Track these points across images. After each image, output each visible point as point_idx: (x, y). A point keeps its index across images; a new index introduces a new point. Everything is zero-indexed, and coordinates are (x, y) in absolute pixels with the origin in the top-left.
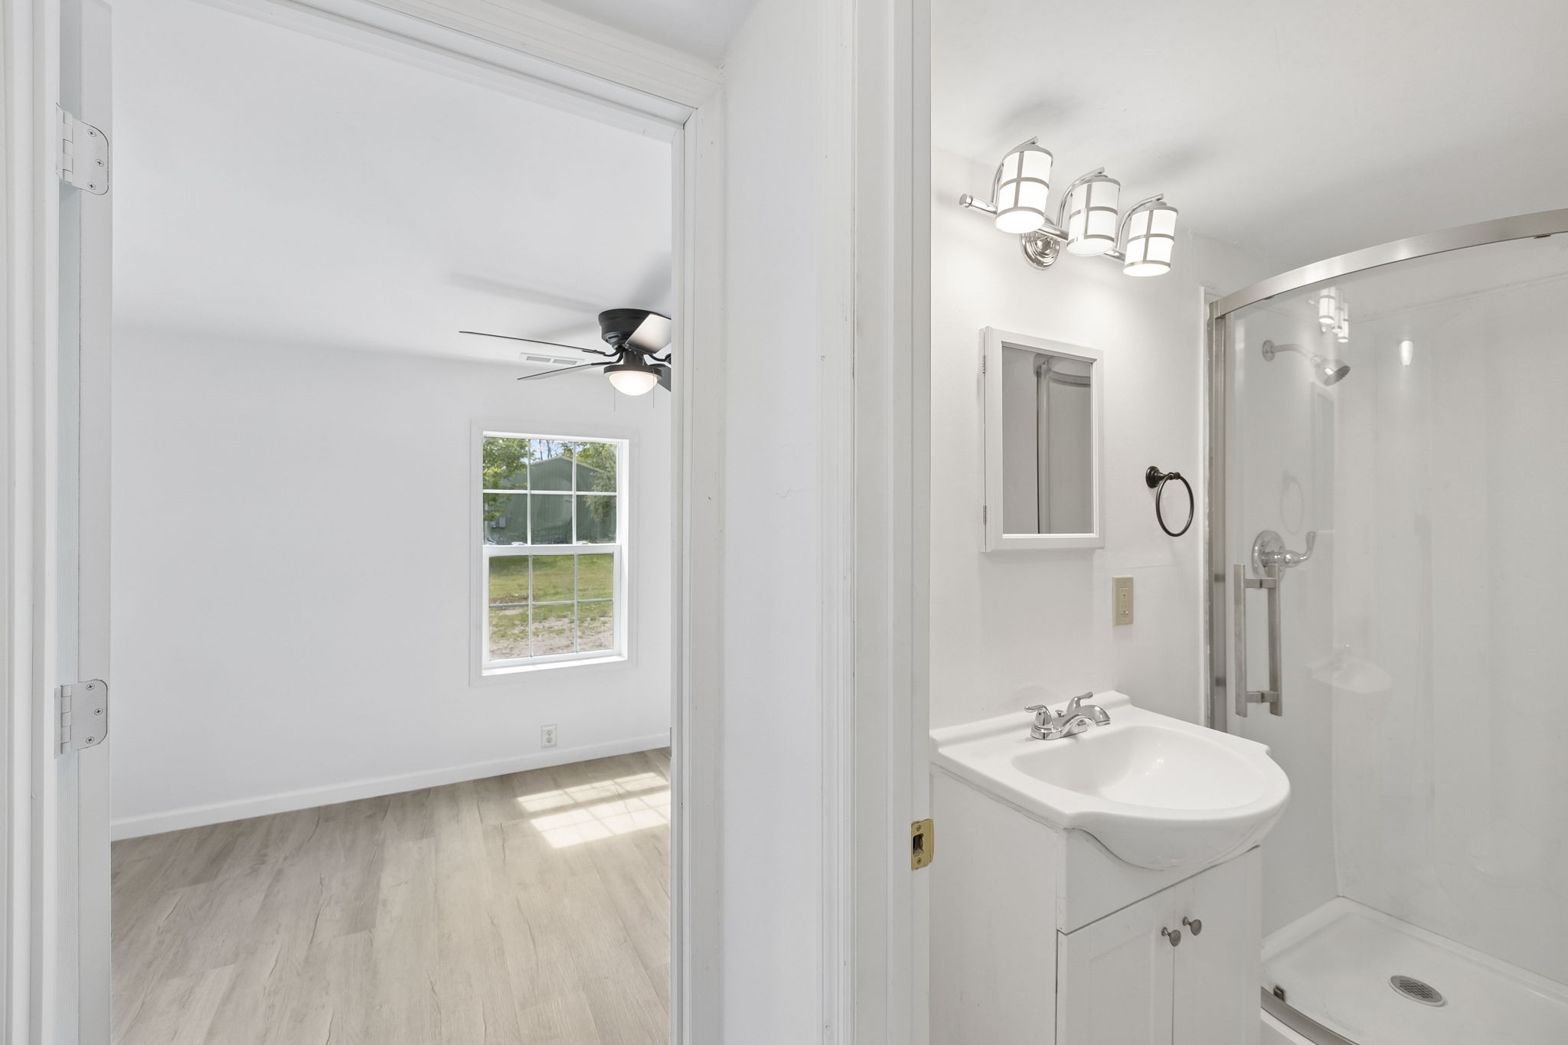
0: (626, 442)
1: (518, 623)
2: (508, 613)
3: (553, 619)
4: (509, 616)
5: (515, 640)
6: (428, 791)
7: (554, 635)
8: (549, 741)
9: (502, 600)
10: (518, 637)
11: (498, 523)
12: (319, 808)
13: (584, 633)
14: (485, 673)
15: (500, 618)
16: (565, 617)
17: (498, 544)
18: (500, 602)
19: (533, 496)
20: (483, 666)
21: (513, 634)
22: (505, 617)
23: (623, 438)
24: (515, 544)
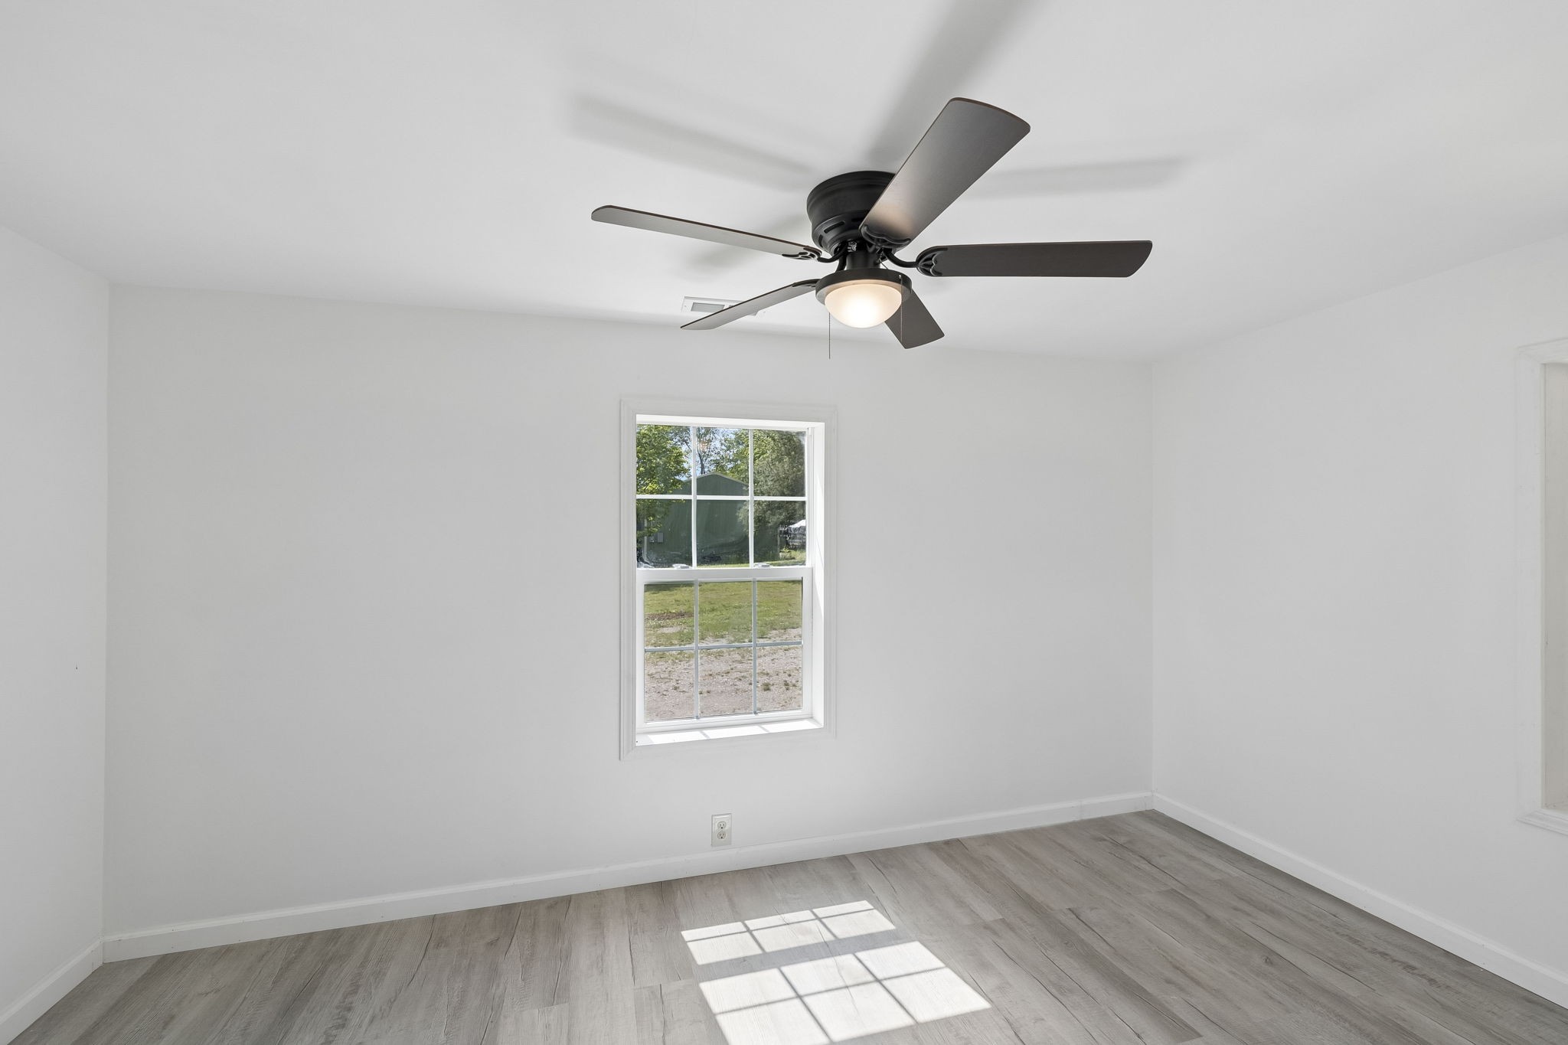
0: (820, 427)
1: (676, 642)
2: (666, 630)
3: (711, 639)
4: (666, 634)
5: (674, 663)
6: (568, 900)
7: (712, 658)
8: (722, 835)
9: (660, 617)
10: (676, 659)
11: (656, 539)
12: (434, 918)
13: (743, 657)
14: (641, 741)
15: (658, 637)
16: (722, 637)
17: (655, 566)
18: (658, 618)
19: (699, 502)
20: (637, 730)
21: (671, 655)
22: (663, 635)
23: (818, 421)
24: (677, 567)
